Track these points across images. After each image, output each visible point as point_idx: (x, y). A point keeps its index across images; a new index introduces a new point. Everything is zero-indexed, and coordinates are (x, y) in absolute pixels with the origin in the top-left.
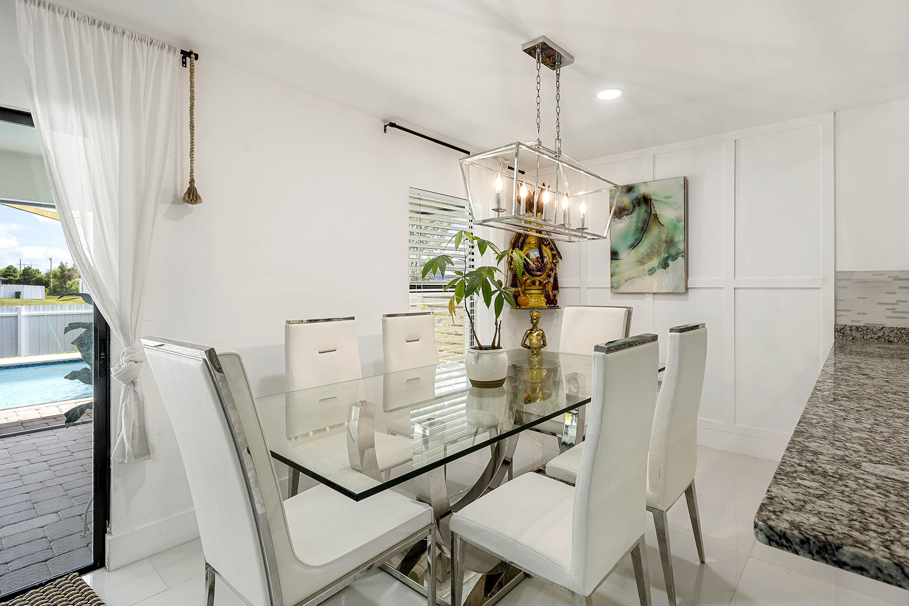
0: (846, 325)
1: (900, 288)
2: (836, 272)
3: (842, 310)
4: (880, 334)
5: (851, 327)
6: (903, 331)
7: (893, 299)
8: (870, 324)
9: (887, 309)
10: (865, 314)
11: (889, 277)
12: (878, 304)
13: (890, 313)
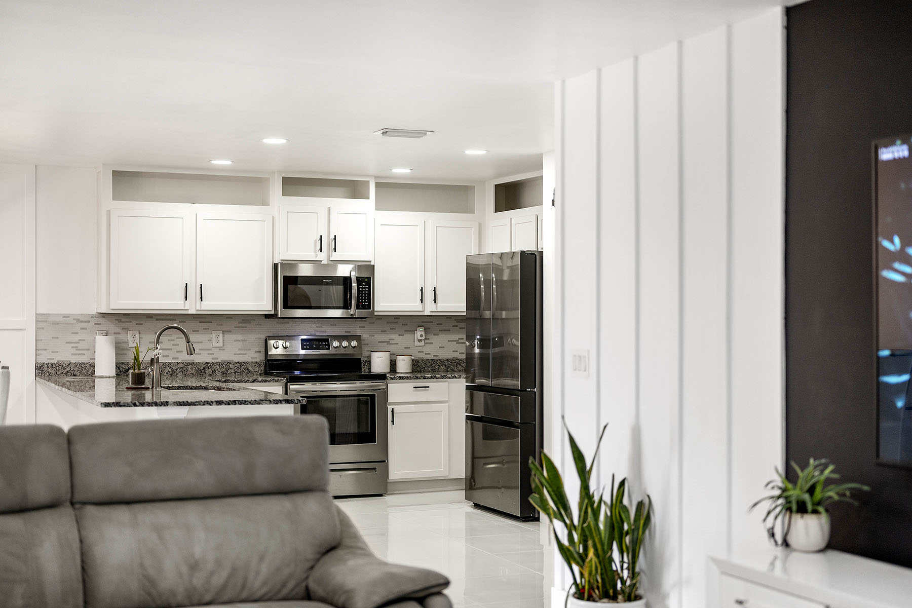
0: (44, 363)
1: (81, 329)
2: (36, 314)
3: (41, 349)
4: (68, 369)
5: (48, 364)
6: (82, 366)
7: (76, 338)
8: (61, 361)
9: (72, 347)
10: (57, 352)
11: (74, 319)
12: (66, 343)
13: (74, 351)
